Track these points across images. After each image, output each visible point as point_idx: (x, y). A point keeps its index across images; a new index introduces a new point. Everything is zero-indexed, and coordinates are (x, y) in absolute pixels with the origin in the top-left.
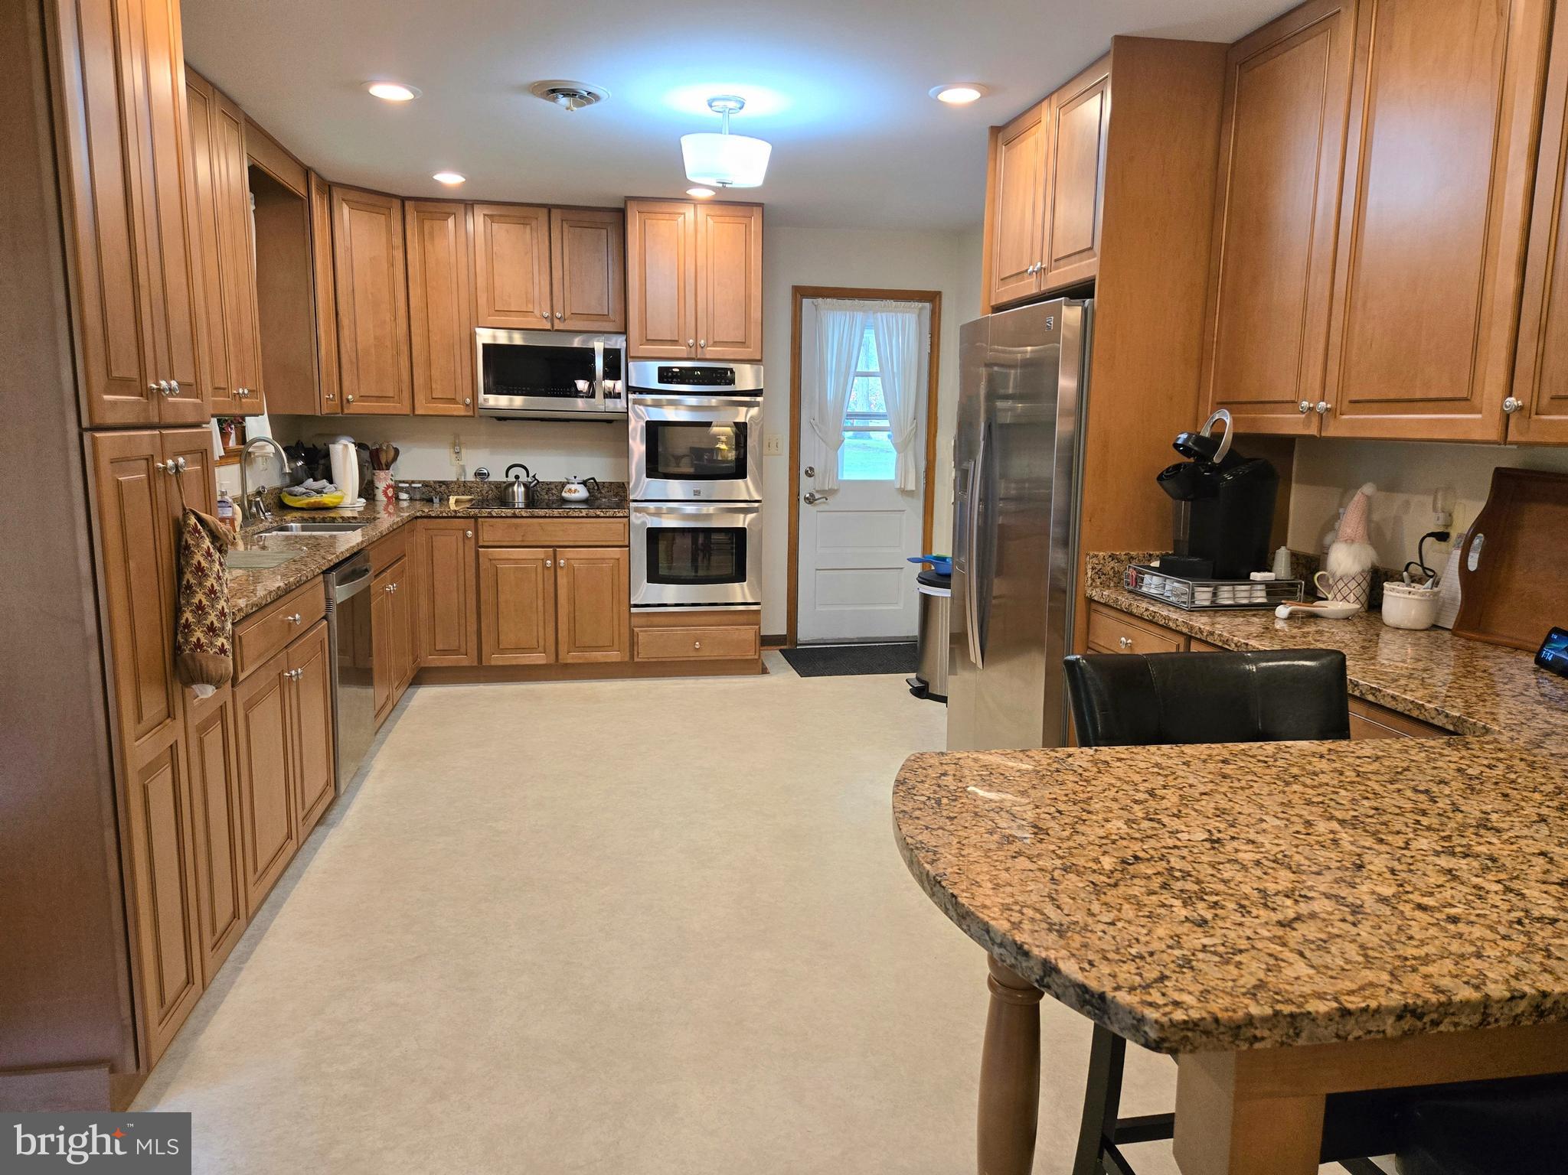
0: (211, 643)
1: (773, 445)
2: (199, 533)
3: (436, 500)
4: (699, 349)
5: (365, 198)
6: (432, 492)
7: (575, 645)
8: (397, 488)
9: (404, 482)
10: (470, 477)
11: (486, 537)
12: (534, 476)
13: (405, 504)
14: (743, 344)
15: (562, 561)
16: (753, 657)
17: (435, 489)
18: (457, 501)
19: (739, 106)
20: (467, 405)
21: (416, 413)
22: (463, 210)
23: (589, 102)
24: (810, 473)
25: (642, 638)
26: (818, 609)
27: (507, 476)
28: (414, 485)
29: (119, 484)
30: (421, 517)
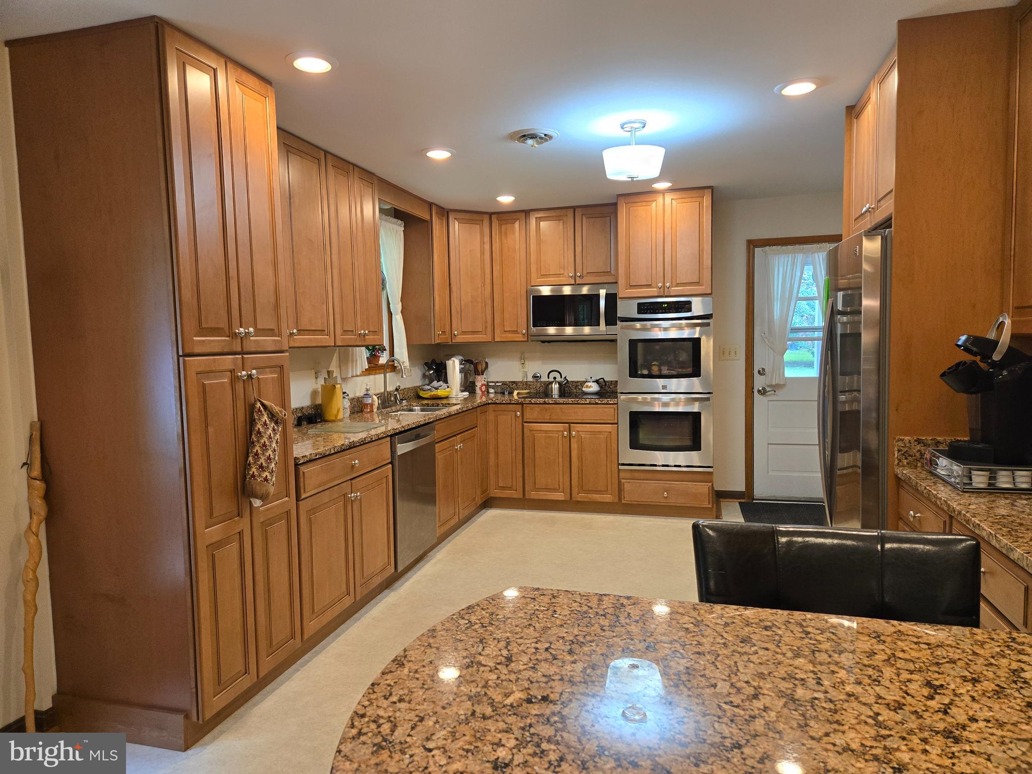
0: (260, 475)
1: (732, 353)
2: (261, 412)
3: (506, 393)
4: (666, 289)
5: (468, 216)
6: (507, 388)
7: (582, 489)
8: (488, 386)
9: (492, 382)
10: (530, 379)
11: (528, 416)
12: (565, 378)
13: (492, 396)
14: (698, 283)
15: (574, 433)
16: (707, 506)
17: (509, 386)
18: (518, 394)
19: (642, 126)
20: (524, 334)
21: (496, 340)
22: (524, 216)
23: (546, 140)
24: (762, 372)
25: (627, 487)
26: (771, 473)
27: (548, 378)
28: (497, 384)
29: (204, 385)
30: (491, 403)
